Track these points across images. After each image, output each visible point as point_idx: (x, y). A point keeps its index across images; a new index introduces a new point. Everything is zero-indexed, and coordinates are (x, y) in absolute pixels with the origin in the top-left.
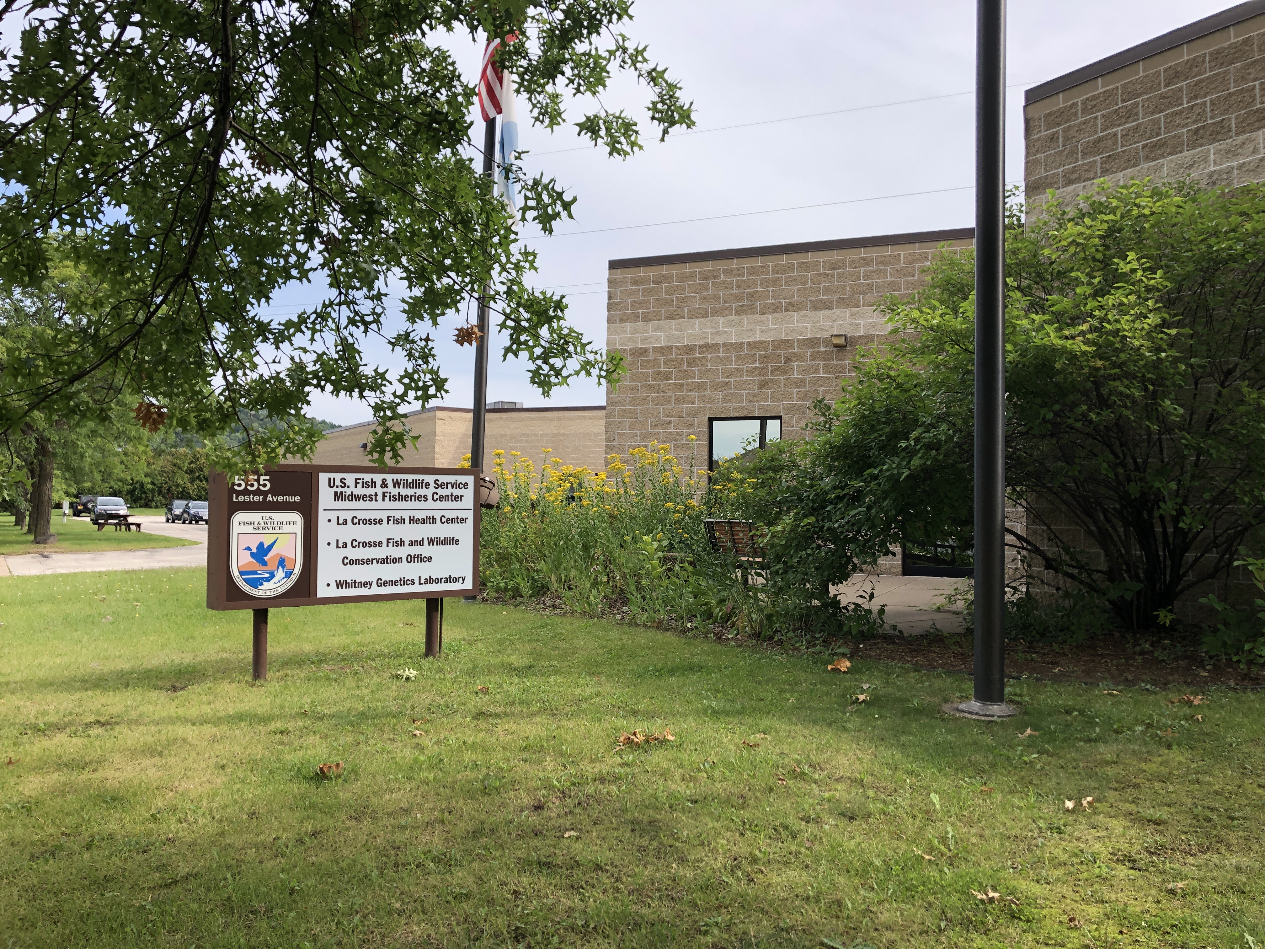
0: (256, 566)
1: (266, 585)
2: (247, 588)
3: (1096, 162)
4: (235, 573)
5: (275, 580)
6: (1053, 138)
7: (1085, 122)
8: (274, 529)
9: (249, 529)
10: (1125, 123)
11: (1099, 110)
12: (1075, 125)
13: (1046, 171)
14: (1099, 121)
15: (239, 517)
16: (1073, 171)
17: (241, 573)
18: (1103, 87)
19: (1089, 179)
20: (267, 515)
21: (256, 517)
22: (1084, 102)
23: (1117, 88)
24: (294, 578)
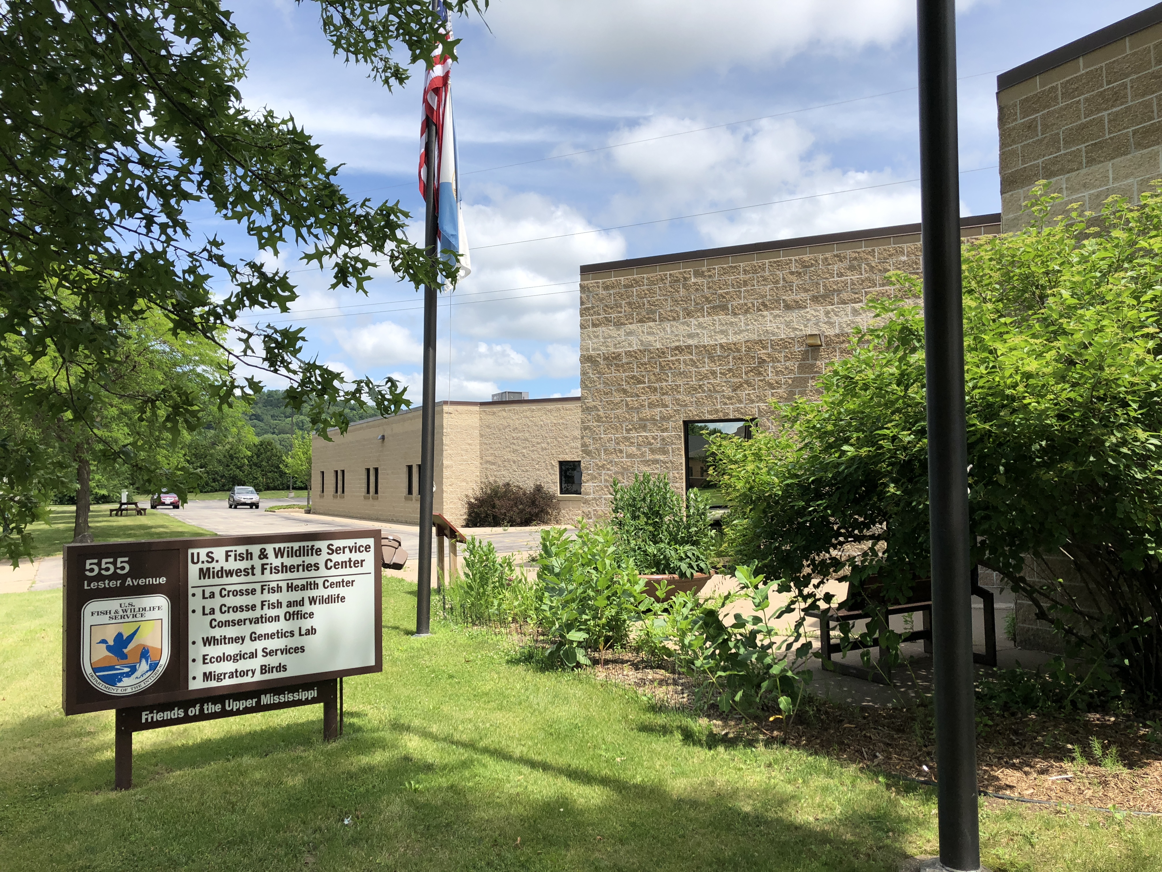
0: (114, 660)
1: (126, 682)
2: (102, 687)
3: (1080, 150)
4: (87, 669)
5: (138, 674)
6: (1031, 127)
7: (1067, 107)
8: (135, 616)
9: (105, 619)
10: (1113, 106)
11: (1083, 94)
12: (1055, 111)
13: (1024, 162)
14: (1082, 106)
15: (92, 607)
16: (1055, 161)
17: (95, 670)
18: (1085, 67)
19: (1072, 170)
20: (125, 601)
21: (113, 604)
22: (1064, 85)
23: (1101, 67)
24: (160, 669)
